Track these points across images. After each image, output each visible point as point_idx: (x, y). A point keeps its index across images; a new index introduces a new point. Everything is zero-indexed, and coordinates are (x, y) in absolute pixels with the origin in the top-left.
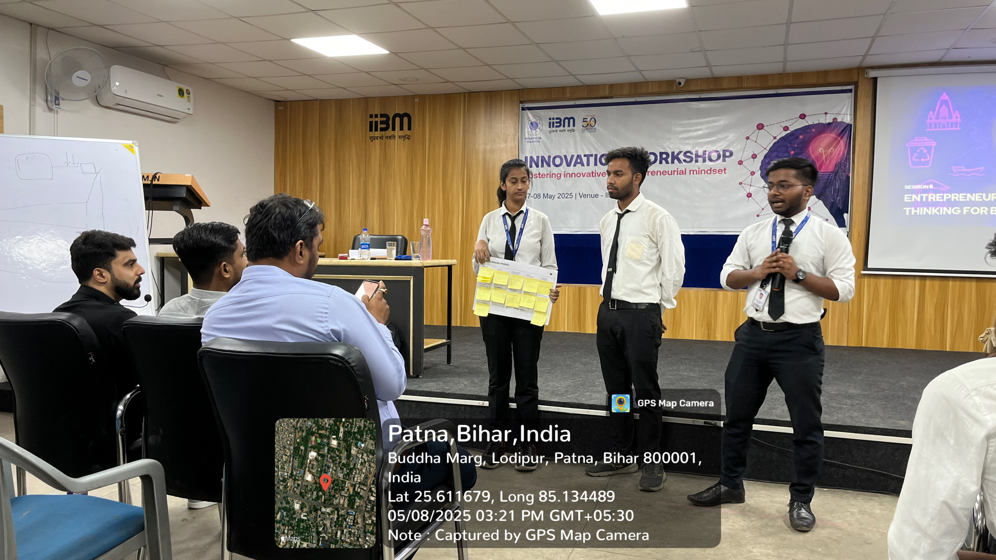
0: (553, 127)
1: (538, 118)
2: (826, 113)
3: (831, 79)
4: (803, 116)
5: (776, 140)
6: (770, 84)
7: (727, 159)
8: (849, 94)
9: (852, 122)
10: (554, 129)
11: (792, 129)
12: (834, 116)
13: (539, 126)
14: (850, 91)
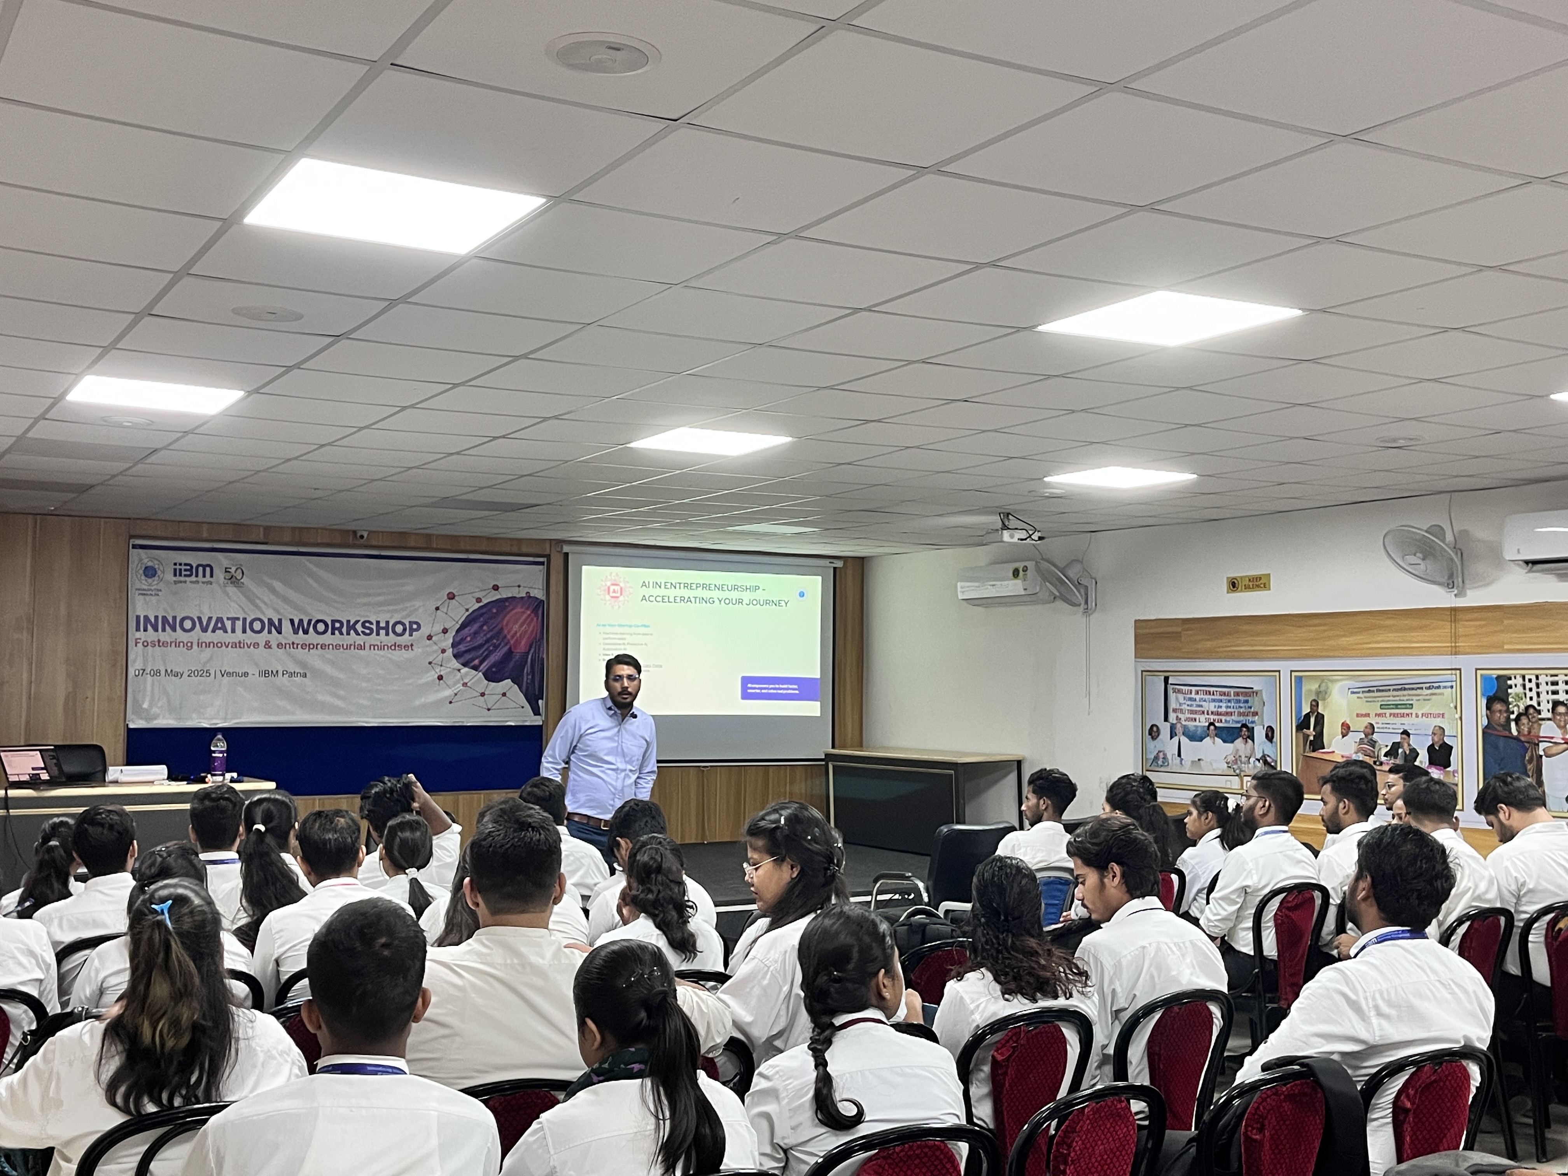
0: (180, 575)
1: (156, 562)
2: (519, 586)
3: (524, 550)
4: (496, 588)
5: (467, 613)
6: (462, 547)
7: (414, 633)
8: (541, 567)
9: (544, 598)
10: (182, 579)
11: (485, 601)
12: (527, 590)
13: (159, 572)
14: (542, 563)
